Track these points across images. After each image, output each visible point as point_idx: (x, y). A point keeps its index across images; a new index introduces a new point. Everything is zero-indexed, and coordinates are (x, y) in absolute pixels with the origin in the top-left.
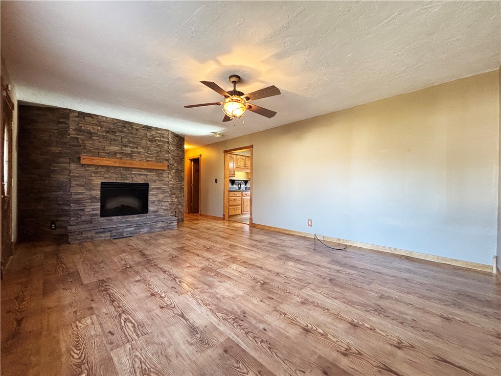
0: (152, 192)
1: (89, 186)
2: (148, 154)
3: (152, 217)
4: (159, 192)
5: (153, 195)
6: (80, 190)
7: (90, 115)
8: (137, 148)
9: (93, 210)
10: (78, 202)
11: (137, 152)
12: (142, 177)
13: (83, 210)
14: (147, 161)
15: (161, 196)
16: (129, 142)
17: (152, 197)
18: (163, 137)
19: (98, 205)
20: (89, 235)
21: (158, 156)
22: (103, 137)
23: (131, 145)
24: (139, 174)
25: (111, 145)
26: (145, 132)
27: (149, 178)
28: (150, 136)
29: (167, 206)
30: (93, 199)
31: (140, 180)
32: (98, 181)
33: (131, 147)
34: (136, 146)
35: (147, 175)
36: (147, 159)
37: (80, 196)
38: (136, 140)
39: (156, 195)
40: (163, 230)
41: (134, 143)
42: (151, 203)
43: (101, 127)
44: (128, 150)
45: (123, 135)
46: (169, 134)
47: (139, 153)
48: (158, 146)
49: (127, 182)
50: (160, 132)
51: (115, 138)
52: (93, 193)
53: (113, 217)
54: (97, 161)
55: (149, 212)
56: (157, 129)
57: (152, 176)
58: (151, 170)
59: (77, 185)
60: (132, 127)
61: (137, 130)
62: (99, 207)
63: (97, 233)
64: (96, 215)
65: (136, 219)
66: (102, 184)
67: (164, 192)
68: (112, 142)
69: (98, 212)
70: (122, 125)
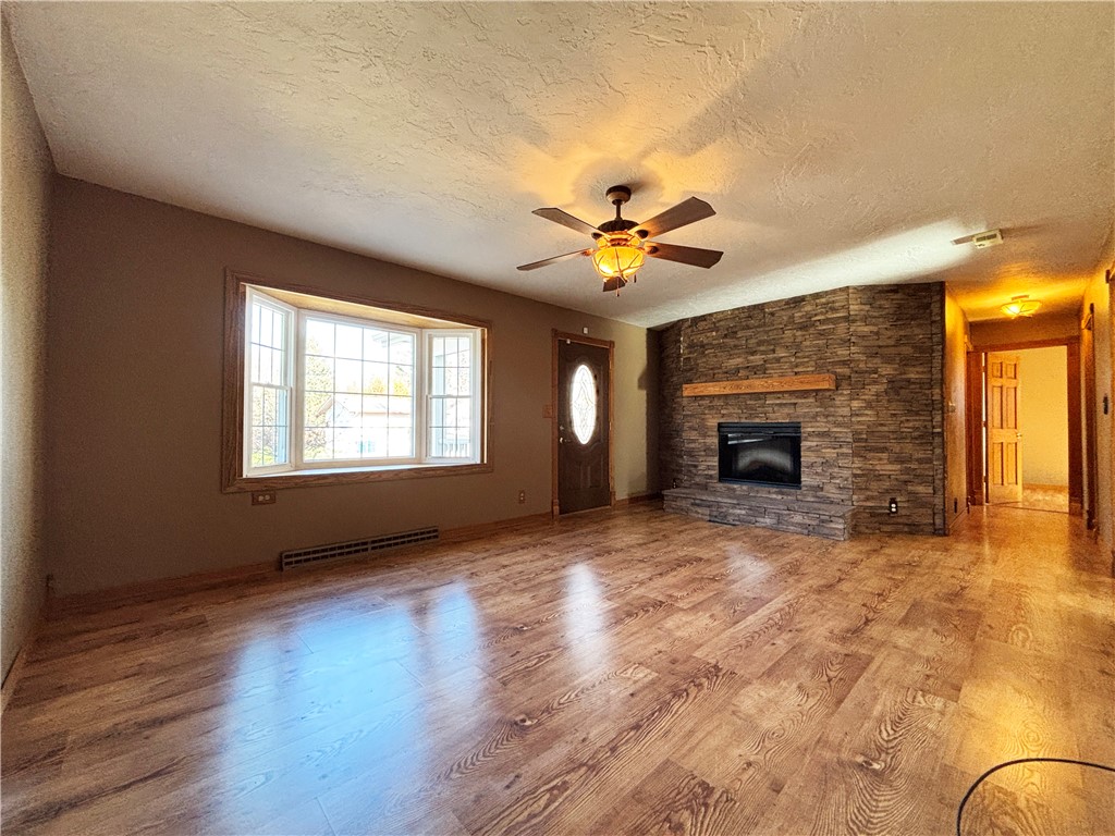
0: (808, 444)
1: (702, 430)
2: (799, 357)
3: (809, 499)
4: (824, 444)
5: (809, 448)
6: (693, 435)
7: (703, 318)
8: (774, 351)
9: (709, 468)
10: (691, 453)
11: (774, 358)
12: (786, 410)
13: (696, 466)
14: (796, 373)
15: (830, 453)
16: (760, 343)
17: (808, 453)
18: (834, 310)
19: (714, 462)
20: (683, 504)
21: (821, 359)
22: (720, 346)
23: (762, 348)
24: (780, 405)
25: (731, 356)
26: (789, 313)
27: (800, 411)
28: (801, 317)
29: (846, 480)
30: (707, 449)
31: (780, 416)
32: (713, 422)
33: (763, 353)
34: (772, 347)
35: (795, 404)
36: (796, 370)
37: (692, 445)
38: (772, 335)
39: (816, 450)
40: (806, 532)
41: (768, 342)
42: (808, 467)
43: (717, 332)
44: (757, 359)
45: (749, 333)
46: (847, 300)
47: (778, 360)
48: (821, 334)
49: (757, 420)
50: (823, 300)
51: (736, 342)
52: (709, 440)
53: (735, 486)
54: (713, 389)
55: (804, 488)
56: (817, 296)
57: (807, 407)
58: (805, 394)
59: (690, 428)
60: (765, 313)
61: (772, 314)
62: (717, 464)
63: (693, 504)
64: (711, 477)
65: (774, 496)
66: (720, 425)
67: (837, 443)
68: (731, 351)
69: (715, 472)
70: (747, 314)
